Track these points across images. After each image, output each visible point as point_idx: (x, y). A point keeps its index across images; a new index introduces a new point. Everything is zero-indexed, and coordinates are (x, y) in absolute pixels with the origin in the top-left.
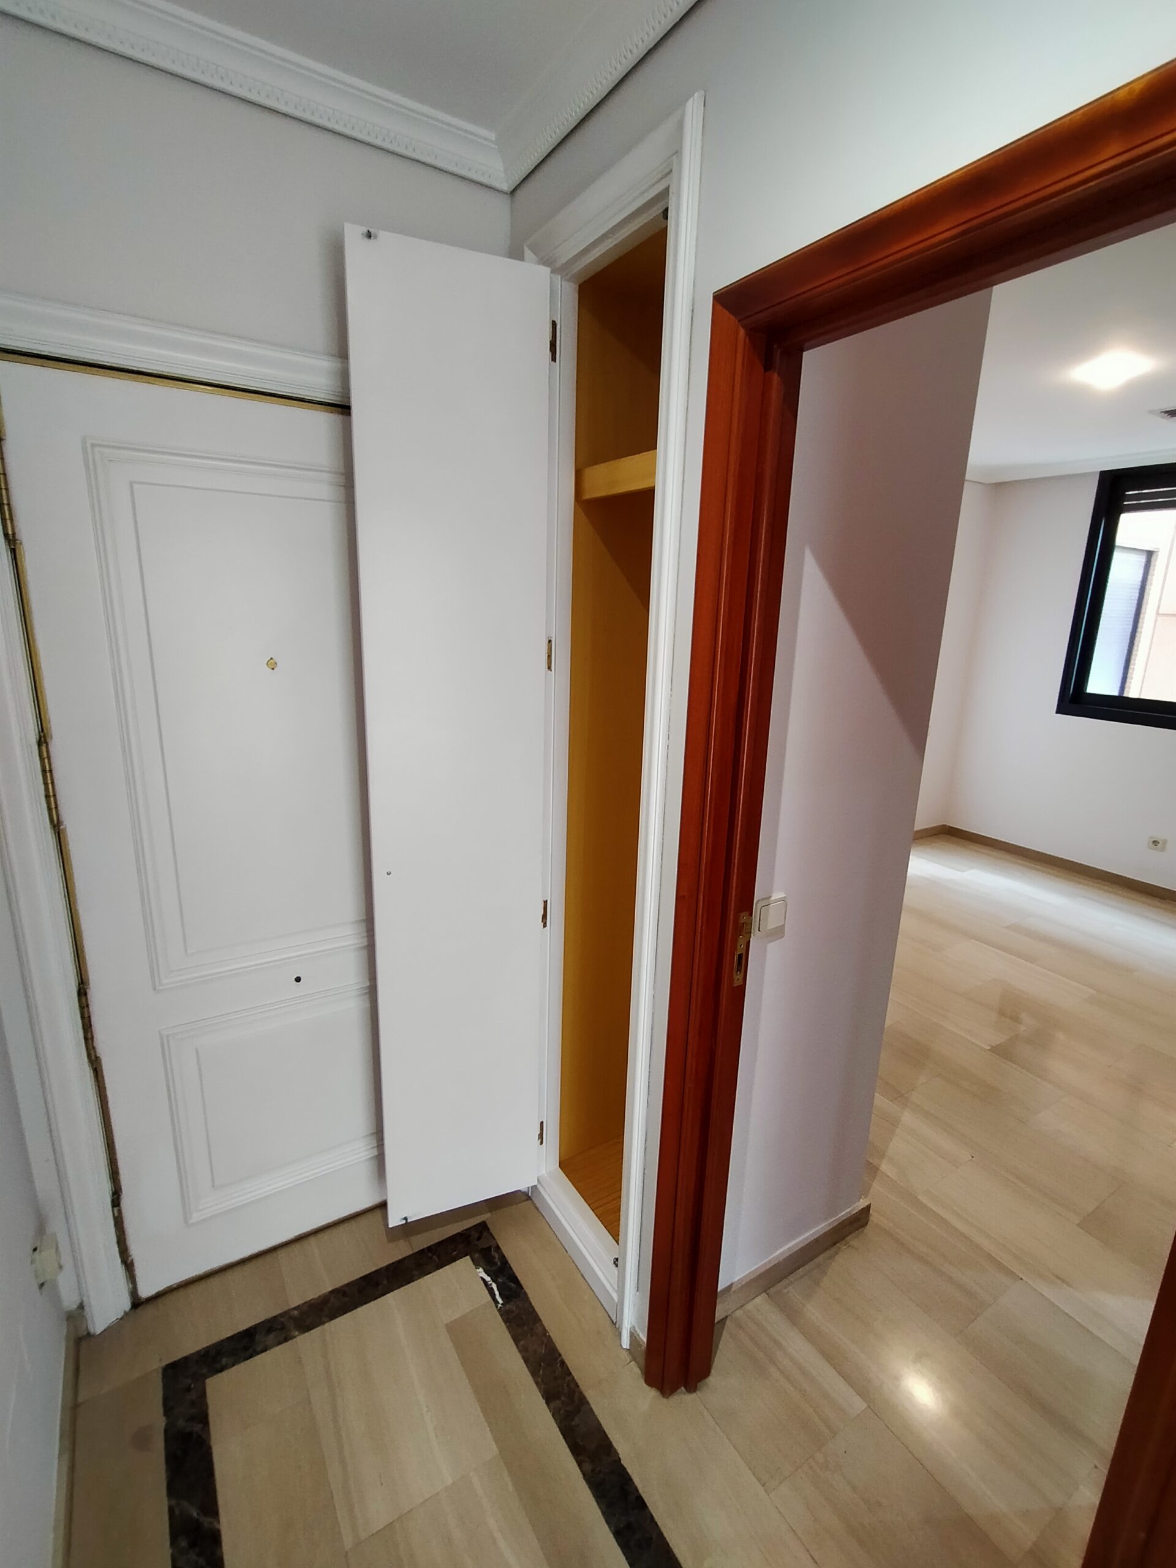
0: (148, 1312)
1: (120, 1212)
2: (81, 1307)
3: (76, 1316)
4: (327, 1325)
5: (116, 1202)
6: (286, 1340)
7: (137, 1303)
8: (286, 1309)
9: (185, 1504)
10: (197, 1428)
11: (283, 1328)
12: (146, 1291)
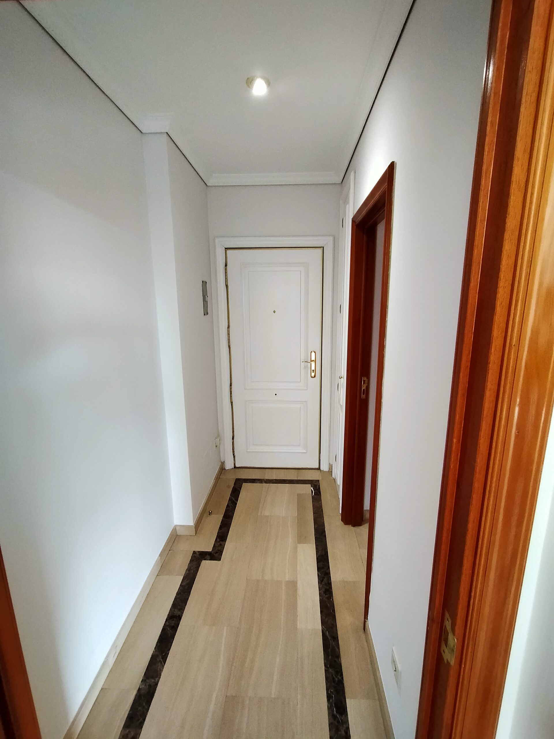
0: (237, 470)
1: (233, 441)
2: (224, 461)
3: (223, 463)
4: (271, 484)
5: (233, 438)
6: (261, 483)
7: (235, 467)
8: (264, 479)
9: (233, 498)
10: (239, 489)
11: (262, 481)
12: (237, 466)
